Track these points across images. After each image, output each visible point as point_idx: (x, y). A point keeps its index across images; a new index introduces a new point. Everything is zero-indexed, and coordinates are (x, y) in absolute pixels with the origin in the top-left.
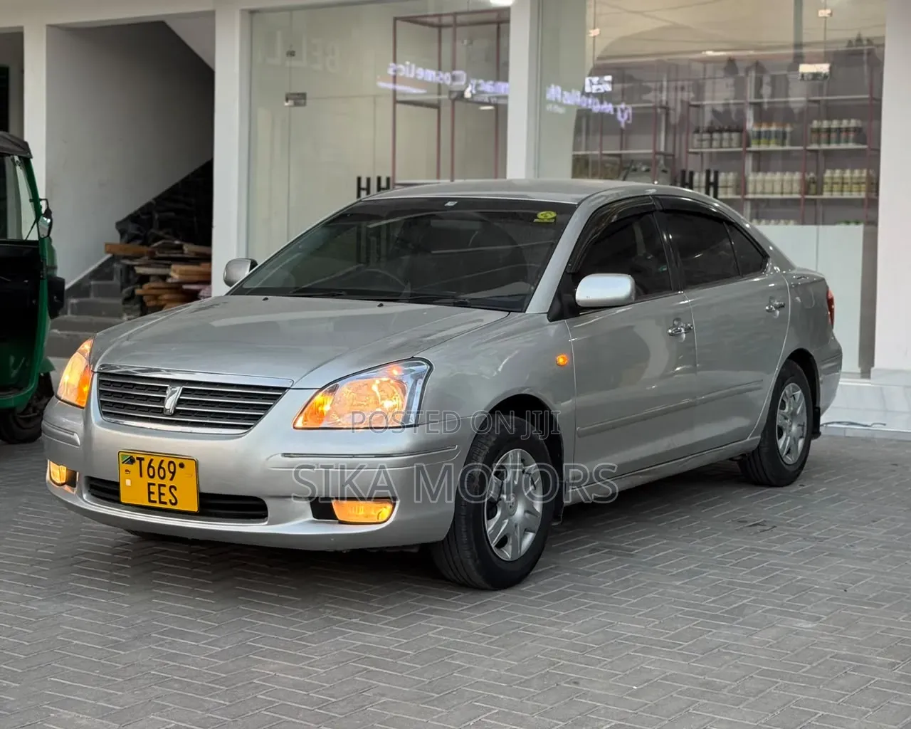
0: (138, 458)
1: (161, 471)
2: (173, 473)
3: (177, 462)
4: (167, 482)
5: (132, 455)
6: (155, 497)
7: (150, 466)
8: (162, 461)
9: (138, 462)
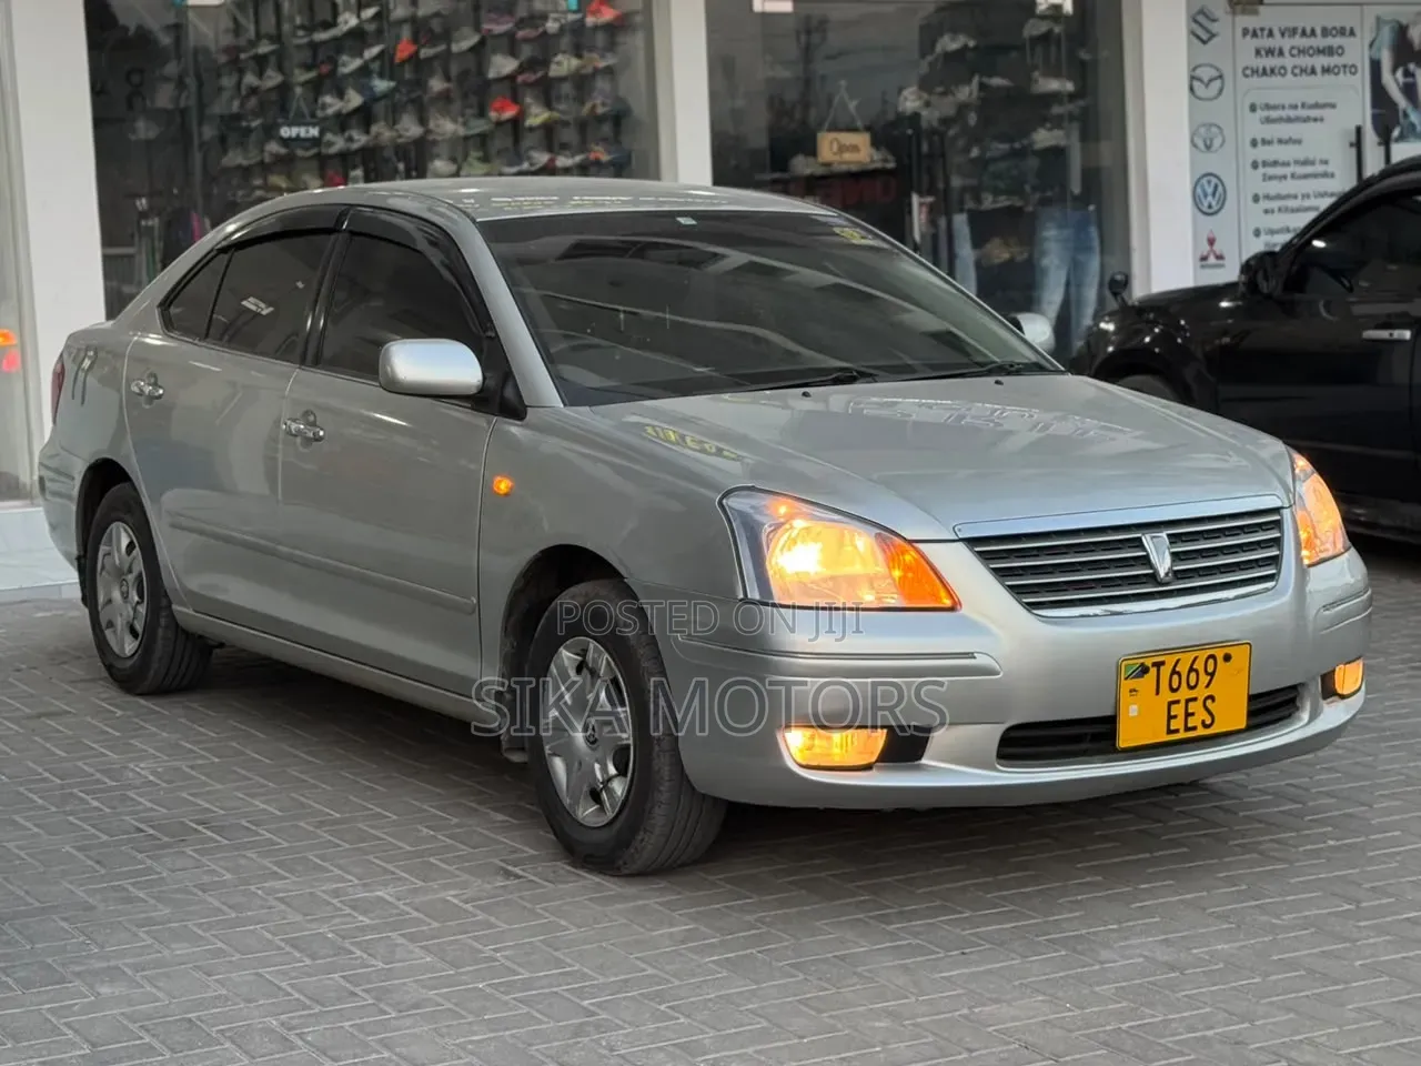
0: (1154, 664)
1: (1193, 675)
2: (1212, 675)
3: (1220, 654)
4: (1201, 693)
5: (1142, 661)
6: (1177, 724)
7: (1174, 672)
8: (1196, 659)
9: (1153, 671)
